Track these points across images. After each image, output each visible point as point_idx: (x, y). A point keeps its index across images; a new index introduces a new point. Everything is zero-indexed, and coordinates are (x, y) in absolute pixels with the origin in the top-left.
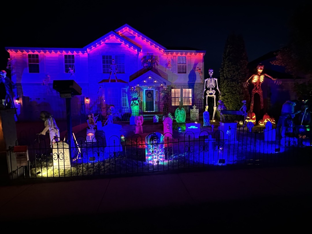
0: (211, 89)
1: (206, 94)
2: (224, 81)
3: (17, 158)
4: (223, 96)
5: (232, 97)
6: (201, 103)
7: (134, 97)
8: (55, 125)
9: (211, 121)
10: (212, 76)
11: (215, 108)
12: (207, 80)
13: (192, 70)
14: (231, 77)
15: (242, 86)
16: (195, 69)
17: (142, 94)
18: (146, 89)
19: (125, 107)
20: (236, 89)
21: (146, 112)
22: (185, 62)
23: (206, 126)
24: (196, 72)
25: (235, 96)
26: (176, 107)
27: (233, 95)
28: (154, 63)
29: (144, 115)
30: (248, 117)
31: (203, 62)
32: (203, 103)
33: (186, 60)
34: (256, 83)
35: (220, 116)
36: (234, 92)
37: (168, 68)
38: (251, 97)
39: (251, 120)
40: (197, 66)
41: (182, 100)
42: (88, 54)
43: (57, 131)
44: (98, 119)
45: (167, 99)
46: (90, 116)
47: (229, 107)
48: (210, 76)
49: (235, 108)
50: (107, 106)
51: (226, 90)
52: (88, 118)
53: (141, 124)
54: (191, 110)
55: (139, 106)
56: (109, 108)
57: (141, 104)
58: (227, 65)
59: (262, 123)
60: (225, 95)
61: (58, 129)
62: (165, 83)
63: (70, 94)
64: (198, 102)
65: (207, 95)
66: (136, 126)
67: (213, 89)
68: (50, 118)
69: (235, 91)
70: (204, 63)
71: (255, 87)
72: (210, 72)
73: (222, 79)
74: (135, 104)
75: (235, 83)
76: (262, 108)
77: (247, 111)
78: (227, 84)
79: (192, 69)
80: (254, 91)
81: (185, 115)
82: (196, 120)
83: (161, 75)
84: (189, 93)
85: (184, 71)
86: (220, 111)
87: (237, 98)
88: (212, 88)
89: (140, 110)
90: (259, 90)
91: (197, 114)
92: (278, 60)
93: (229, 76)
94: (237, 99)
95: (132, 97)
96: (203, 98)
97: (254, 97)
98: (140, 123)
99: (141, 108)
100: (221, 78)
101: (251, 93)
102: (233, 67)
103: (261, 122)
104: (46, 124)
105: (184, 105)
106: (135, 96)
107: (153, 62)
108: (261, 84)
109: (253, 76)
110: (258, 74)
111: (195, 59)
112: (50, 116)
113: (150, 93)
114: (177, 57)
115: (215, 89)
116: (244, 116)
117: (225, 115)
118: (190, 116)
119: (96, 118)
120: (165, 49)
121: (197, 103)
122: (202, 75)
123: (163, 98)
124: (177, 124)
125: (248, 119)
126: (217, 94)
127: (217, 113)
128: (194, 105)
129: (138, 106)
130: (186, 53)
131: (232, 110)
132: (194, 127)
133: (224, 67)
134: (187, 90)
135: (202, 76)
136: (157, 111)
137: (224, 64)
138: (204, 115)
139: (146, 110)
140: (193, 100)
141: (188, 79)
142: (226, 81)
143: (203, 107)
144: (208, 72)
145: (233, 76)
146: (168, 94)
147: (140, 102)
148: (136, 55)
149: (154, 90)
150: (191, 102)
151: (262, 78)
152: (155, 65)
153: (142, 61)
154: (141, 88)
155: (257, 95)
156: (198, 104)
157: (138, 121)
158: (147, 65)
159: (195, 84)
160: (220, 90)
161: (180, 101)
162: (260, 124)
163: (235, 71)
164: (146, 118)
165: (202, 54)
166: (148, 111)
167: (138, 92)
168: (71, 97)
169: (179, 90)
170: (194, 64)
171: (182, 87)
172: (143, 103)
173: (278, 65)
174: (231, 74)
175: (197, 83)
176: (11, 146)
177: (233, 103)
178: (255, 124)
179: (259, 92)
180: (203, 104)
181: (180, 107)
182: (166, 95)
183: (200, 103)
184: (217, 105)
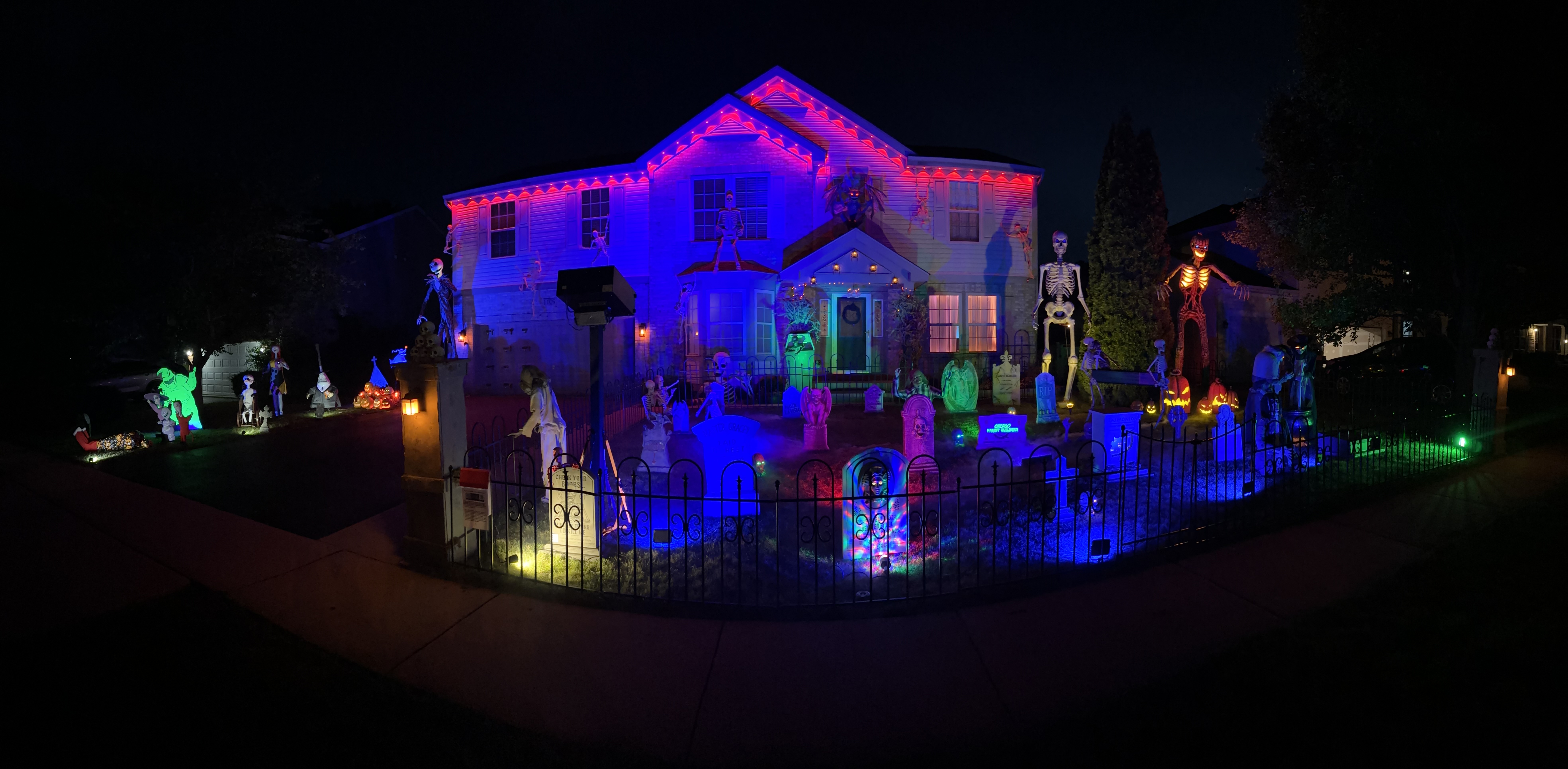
0: (1059, 299)
1: (1043, 315)
2: (1100, 275)
3: (465, 503)
4: (1096, 323)
5: (1125, 329)
6: (1029, 346)
7: (796, 322)
8: (556, 409)
9: (1061, 405)
10: (1063, 255)
11: (1073, 363)
12: (1047, 268)
13: (997, 230)
14: (1121, 264)
15: (1152, 297)
16: (1009, 229)
17: (825, 311)
18: (840, 295)
19: (765, 354)
20: (1137, 304)
21: (840, 372)
22: (974, 203)
23: (1044, 421)
24: (1010, 240)
25: (1133, 324)
26: (946, 358)
27: (1127, 322)
28: (871, 203)
29: (834, 385)
30: (1171, 392)
31: (1033, 206)
32: (1034, 343)
33: (977, 194)
34: (1189, 289)
35: (1088, 388)
36: (1130, 314)
37: (917, 222)
38: (1177, 331)
39: (1179, 399)
40: (1014, 218)
41: (964, 335)
42: (651, 181)
43: (560, 428)
44: (676, 392)
45: (914, 327)
46: (650, 385)
47: (1116, 358)
48: (1056, 255)
49: (1133, 363)
50: (705, 353)
51: (1108, 304)
52: (647, 390)
53: (825, 416)
54: (995, 368)
55: (816, 355)
56: (712, 357)
57: (821, 345)
58: (1110, 225)
59: (1206, 409)
60: (1104, 320)
61: (563, 424)
62: (908, 276)
63: (603, 313)
64: (1018, 342)
65: (1047, 317)
66: (807, 423)
67: (1065, 299)
68: (545, 387)
69: (1134, 310)
70: (1036, 208)
71: (1187, 302)
72: (1058, 241)
73: (1094, 269)
74: (799, 344)
75: (1133, 284)
76: (1205, 364)
77: (1167, 373)
78: (1110, 286)
79: (998, 226)
80: (1185, 315)
81: (975, 386)
82: (1013, 405)
83: (893, 245)
84: (987, 309)
85: (973, 234)
86: (1089, 374)
87: (1139, 332)
88: (1064, 295)
89: (818, 366)
90: (1196, 312)
91: (1016, 382)
92: (1241, 231)
93: (1114, 259)
94: (1140, 336)
95: (792, 321)
96: (1036, 329)
97: (1183, 331)
98: (822, 412)
99: (820, 358)
100: (1090, 264)
101: (1176, 321)
102: (1129, 234)
103: (1204, 406)
104: (533, 405)
105: (970, 350)
106: (801, 318)
107: (867, 199)
108: (1201, 293)
109: (1181, 270)
110: (1194, 263)
111: (1007, 194)
112: (545, 383)
113: (852, 307)
114: (948, 184)
115: (1072, 299)
116: (1159, 387)
117: (1105, 386)
118: (991, 388)
119: (669, 391)
120: (908, 155)
121: (1015, 346)
122: (1032, 253)
123: (901, 325)
124: (951, 416)
125: (1171, 398)
126: (1078, 315)
127: (1080, 377)
128: (1006, 352)
129: (812, 352)
130: (979, 170)
131: (1124, 371)
132: (1005, 428)
133: (1100, 231)
134: (981, 298)
135: (1031, 255)
136: (878, 370)
137: (1101, 220)
138: (1039, 386)
139: (838, 368)
140: (1001, 334)
141: (985, 261)
142: (1105, 276)
143: (1033, 359)
144: (1051, 242)
145: (1126, 262)
146: (917, 311)
147: (818, 338)
148: (809, 173)
149: (868, 296)
150: (995, 340)
151: (1204, 276)
152: (873, 210)
153: (829, 193)
154: (821, 290)
155: (1191, 325)
156: (1018, 348)
157: (811, 406)
158: (846, 209)
159: (1008, 281)
160: (1090, 305)
161: (957, 336)
162: (1203, 412)
163: (1131, 248)
164: (840, 395)
165: (1030, 180)
166: (847, 372)
167: (814, 303)
168: (604, 322)
169: (954, 299)
170: (1004, 212)
171: (965, 288)
172: (828, 342)
173: (1240, 246)
174: (1120, 255)
175: (1015, 277)
176: (455, 466)
177: (1126, 348)
178: (1188, 411)
179: (1197, 318)
180: (1033, 349)
181: (958, 358)
182: (911, 317)
183: (1024, 343)
184: (1081, 351)
